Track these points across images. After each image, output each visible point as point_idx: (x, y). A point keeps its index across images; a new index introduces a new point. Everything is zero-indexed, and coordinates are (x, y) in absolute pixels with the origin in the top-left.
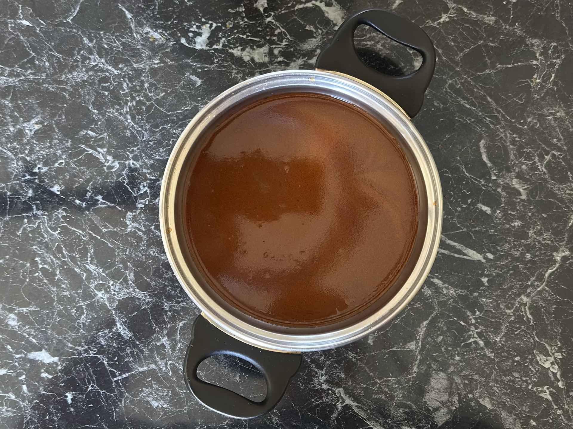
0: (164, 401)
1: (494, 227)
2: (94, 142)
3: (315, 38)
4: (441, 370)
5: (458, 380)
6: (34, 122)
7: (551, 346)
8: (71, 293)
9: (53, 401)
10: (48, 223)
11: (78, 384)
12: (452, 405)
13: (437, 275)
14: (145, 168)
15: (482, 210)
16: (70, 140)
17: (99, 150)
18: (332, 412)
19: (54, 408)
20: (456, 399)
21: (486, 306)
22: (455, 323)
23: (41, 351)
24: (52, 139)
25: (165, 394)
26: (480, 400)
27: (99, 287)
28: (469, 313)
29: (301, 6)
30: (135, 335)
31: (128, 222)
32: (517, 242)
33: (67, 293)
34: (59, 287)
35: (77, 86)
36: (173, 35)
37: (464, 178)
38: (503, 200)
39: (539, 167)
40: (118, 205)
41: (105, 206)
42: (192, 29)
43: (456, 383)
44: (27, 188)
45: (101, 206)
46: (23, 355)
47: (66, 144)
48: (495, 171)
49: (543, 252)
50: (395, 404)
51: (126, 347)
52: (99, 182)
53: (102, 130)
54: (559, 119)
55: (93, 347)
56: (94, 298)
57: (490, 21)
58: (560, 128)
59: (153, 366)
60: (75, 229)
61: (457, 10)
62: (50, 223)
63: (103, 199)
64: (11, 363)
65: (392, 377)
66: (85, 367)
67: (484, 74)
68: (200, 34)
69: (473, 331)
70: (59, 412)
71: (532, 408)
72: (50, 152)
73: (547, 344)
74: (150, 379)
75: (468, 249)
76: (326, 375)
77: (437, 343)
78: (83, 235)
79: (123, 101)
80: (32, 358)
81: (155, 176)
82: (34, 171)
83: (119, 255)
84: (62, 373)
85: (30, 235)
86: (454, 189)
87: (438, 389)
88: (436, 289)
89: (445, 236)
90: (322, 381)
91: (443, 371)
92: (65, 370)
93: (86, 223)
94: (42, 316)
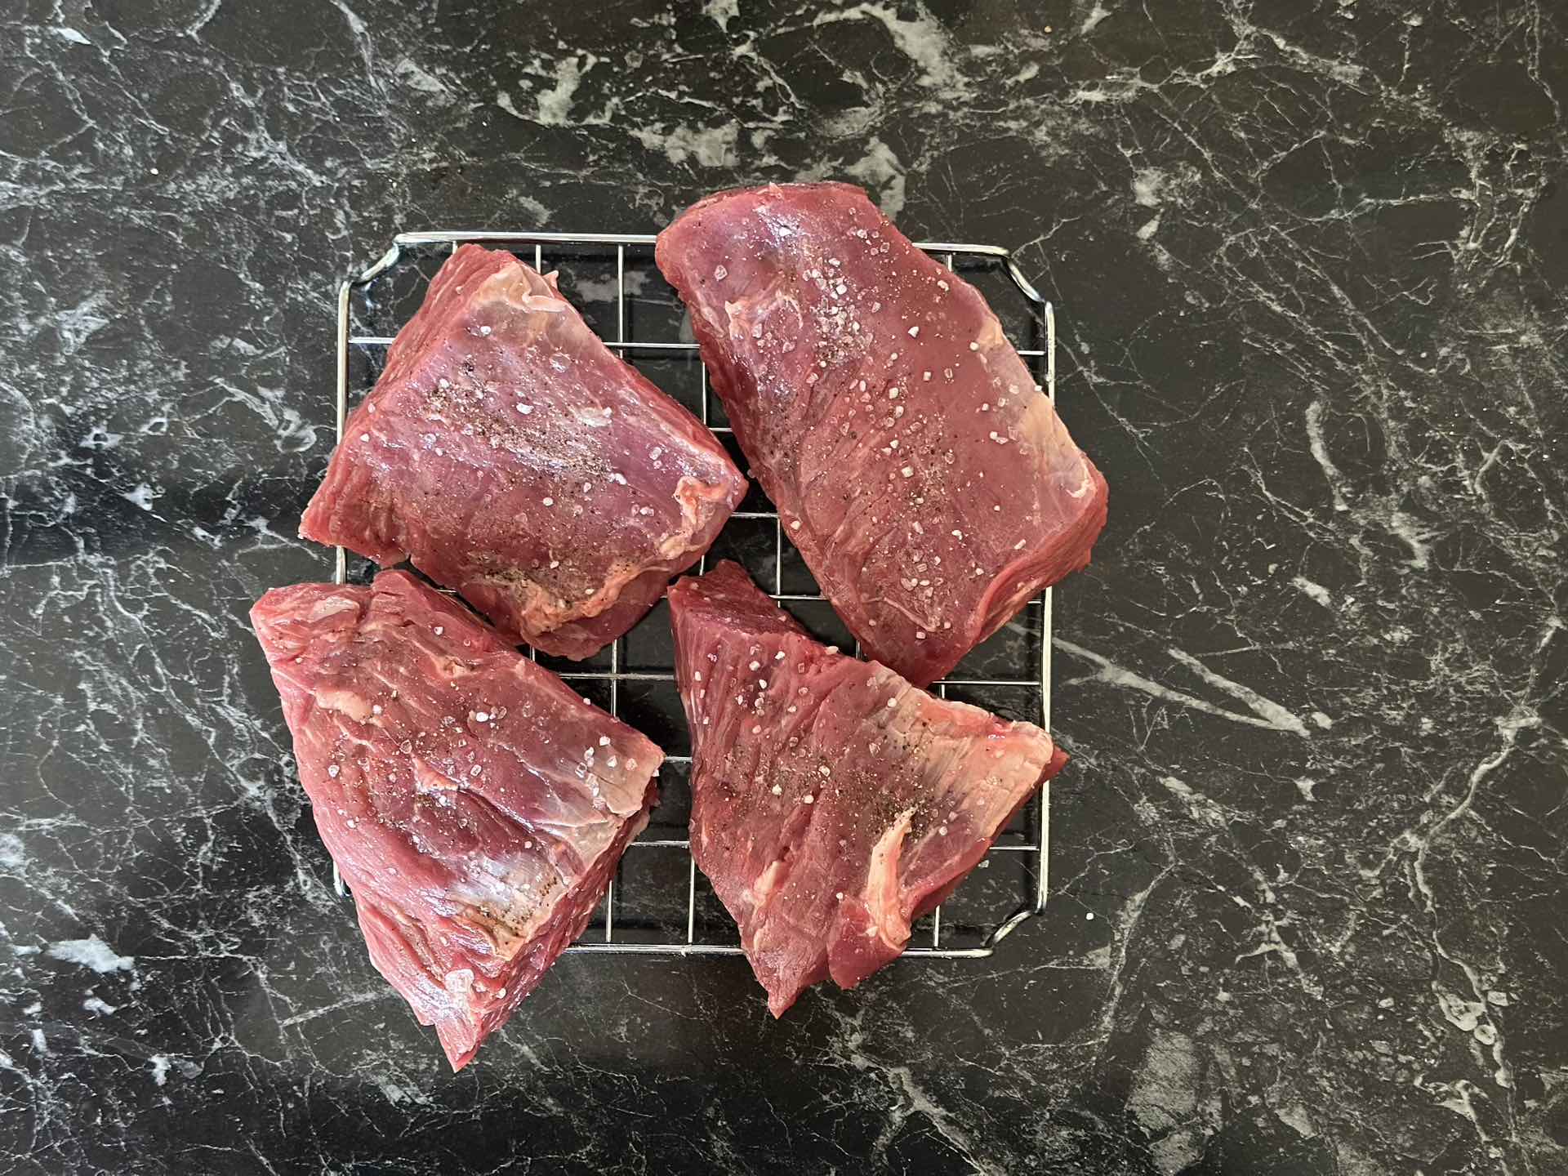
0: (419, 1086)
1: (1334, 641)
2: (247, 373)
3: (867, 106)
4: (1177, 1028)
5: (1222, 1056)
6: (85, 310)
7: (1480, 972)
8: (172, 782)
9: (115, 1076)
10: (117, 589)
11: (186, 1031)
12: (1205, 1124)
13: (1176, 766)
15: (1305, 595)
16: (184, 363)
17: (265, 392)
18: (875, 1132)
19: (119, 1094)
20: (1215, 1106)
21: (1307, 856)
22: (1220, 899)
23: (87, 937)
24: (136, 358)
25: (422, 1067)
26: (1281, 1113)
27: (251, 770)
28: (1259, 875)
29: (832, 17)
30: (345, 905)
32: (1398, 684)
33: (163, 783)
34: (140, 764)
35: (207, 216)
36: (476, 83)
37: (1263, 503)
38: (1364, 569)
39: (1466, 483)
41: (274, 546)
42: (528, 70)
43: (1217, 1065)
44: (63, 490)
45: (265, 547)
46: (37, 949)
47: (173, 374)
48: (1344, 490)
49: (1468, 714)
50: (1048, 1115)
51: (321, 935)
52: (261, 481)
53: (272, 339)
54: (1523, 351)
55: (229, 931)
56: (236, 799)
57: (1347, 76)
58: (1527, 377)
59: (392, 991)
60: (189, 608)
61: (1257, 42)
62: (123, 588)
63: (268, 527)
64: (3, 968)
65: (1042, 1042)
66: (205, 987)
67: (1325, 223)
68: (551, 85)
69: (1267, 923)
70: (130, 1107)
71: (1422, 1139)
72: (127, 392)
73: (1470, 965)
74: (382, 1026)
75: (1262, 698)
76: (863, 1029)
77: (1170, 954)
78: (211, 625)
79: (333, 261)
80: (62, 957)
82: (83, 444)
84: (141, 999)
85: (67, 619)
86: (1231, 535)
87: (1167, 1078)
88: (1171, 805)
89: (1202, 661)
90: (851, 1045)
91: (1182, 1031)
92: (152, 994)
93: (221, 593)
94: (92, 843)
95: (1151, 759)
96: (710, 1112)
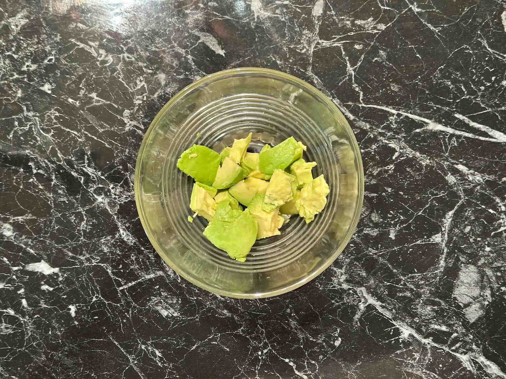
0: (174, 309)
2: (85, 35)
4: (470, 263)
5: (489, 272)
6: (19, 17)
8: (68, 198)
9: (56, 315)
10: (40, 125)
11: (82, 295)
12: (484, 300)
13: (461, 160)
14: (141, 61)
16: (59, 35)
17: (91, 43)
18: (354, 313)
19: (57, 322)
20: (488, 292)
22: (483, 211)
23: (40, 261)
24: (39, 34)
25: (175, 302)
27: (99, 191)
28: (498, 200)
30: (139, 241)
31: (126, 120)
33: (65, 199)
34: (55, 192)
37: (486, 53)
40: (113, 103)
41: (100, 103)
43: (487, 276)
44: (16, 88)
45: (96, 104)
46: (21, 268)
47: (55, 39)
50: (422, 302)
51: (131, 254)
52: (93, 79)
55: (95, 255)
56: (93, 203)
59: (160, 273)
60: (69, 130)
62: (43, 125)
63: (97, 96)
64: (9, 276)
65: (417, 273)
66: (87, 277)
69: (503, 219)
70: (62, 326)
72: (38, 48)
74: (158, 287)
75: (494, 130)
76: (345, 274)
77: (465, 234)
78: (78, 136)
80: (31, 270)
81: (152, 69)
82: (23, 69)
83: (117, 156)
84: (63, 284)
85: (22, 138)
86: (476, 67)
87: (468, 283)
88: (461, 176)
89: (469, 117)
90: (341, 280)
91: (473, 264)
92: (68, 281)
93: (81, 123)
94: (39, 224)
95: (451, 158)
96: (288, 311)
